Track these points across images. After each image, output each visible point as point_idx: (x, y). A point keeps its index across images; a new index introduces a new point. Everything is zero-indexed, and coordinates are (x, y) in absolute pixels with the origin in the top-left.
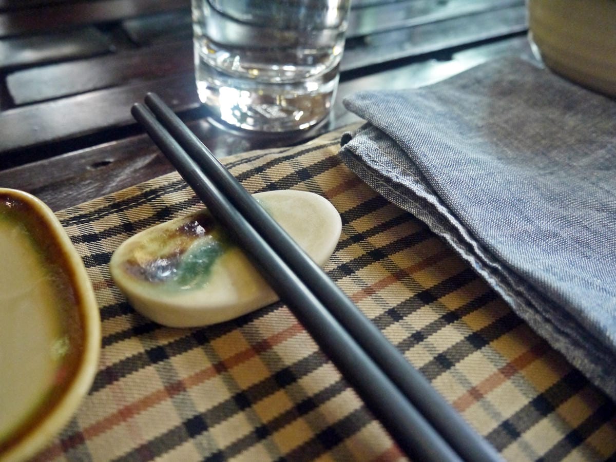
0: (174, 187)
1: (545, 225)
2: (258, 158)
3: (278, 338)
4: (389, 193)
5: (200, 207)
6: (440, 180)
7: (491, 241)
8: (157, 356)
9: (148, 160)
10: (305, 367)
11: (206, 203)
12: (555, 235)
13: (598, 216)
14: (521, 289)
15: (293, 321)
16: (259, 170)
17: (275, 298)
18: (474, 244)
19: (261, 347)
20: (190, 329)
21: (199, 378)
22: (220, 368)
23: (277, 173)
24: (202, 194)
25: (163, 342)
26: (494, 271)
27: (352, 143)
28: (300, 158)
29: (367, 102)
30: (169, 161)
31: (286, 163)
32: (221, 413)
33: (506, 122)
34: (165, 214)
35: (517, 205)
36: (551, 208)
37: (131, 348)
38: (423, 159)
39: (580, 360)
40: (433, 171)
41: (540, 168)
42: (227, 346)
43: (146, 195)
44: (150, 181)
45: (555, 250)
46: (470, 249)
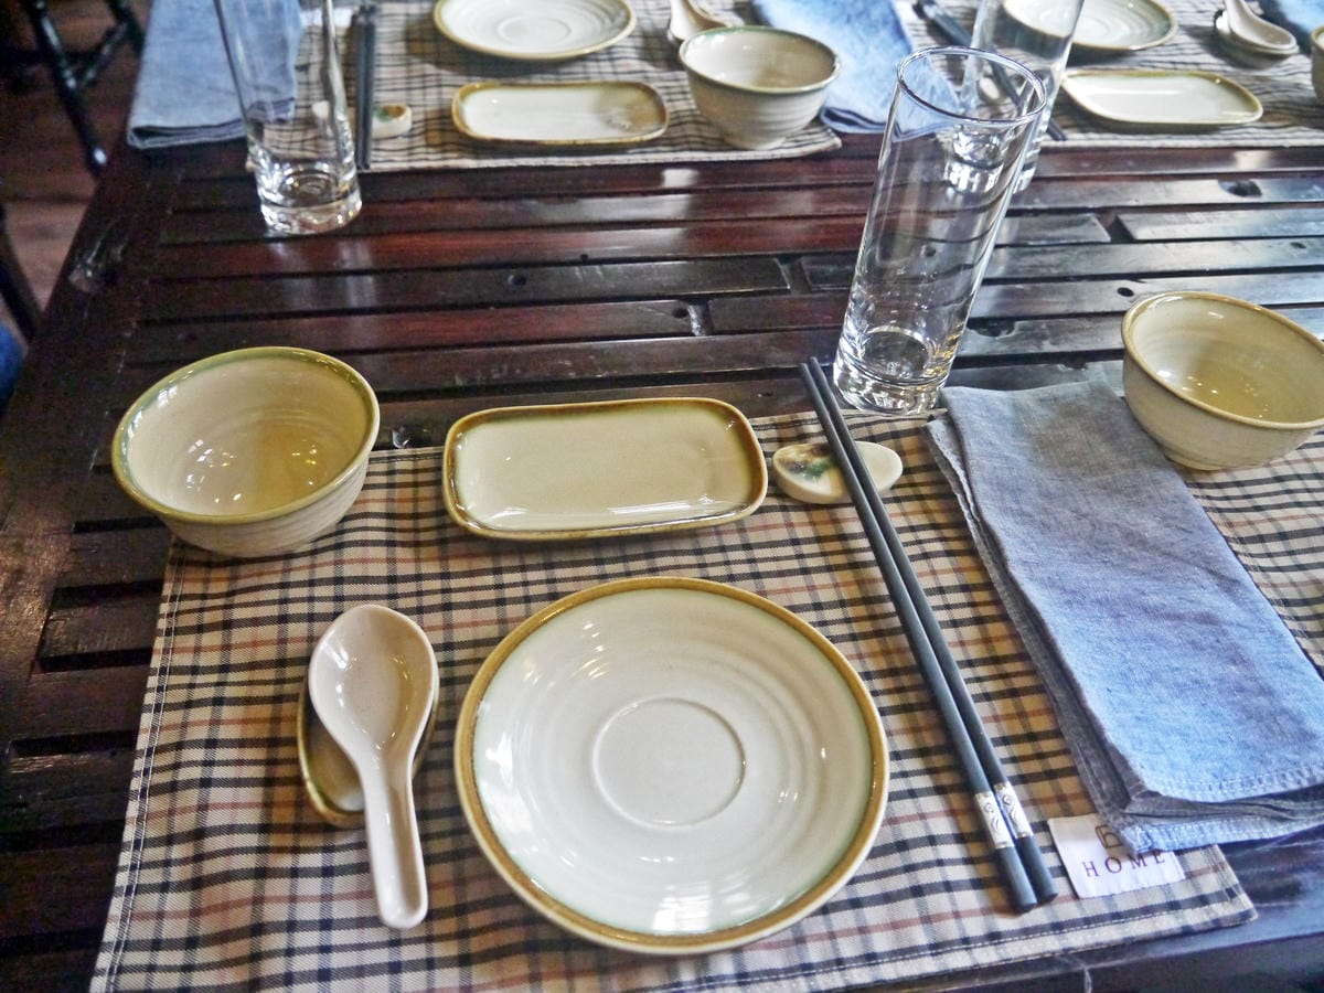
0: (812, 421)
1: (1028, 509)
2: (870, 416)
3: (846, 520)
4: (940, 461)
5: (822, 440)
6: (971, 462)
7: (982, 506)
8: (784, 509)
9: (799, 398)
10: (854, 536)
11: (828, 437)
12: (1030, 516)
13: (1068, 513)
14: (985, 535)
15: (856, 516)
16: (867, 424)
17: (850, 501)
18: (972, 504)
19: (836, 521)
20: (802, 502)
21: (802, 524)
22: (813, 523)
23: (878, 429)
24: (825, 431)
25: (788, 504)
26: (976, 522)
27: (931, 424)
28: (896, 423)
29: (953, 397)
30: (811, 404)
31: (886, 424)
32: (808, 541)
33: (1055, 437)
34: (802, 437)
35: (1016, 492)
36: (1040, 501)
37: (774, 502)
38: (967, 447)
39: (994, 575)
40: (970, 456)
41: (1056, 474)
42: (819, 515)
43: (794, 422)
44: (799, 414)
45: (1024, 523)
46: (968, 506)
